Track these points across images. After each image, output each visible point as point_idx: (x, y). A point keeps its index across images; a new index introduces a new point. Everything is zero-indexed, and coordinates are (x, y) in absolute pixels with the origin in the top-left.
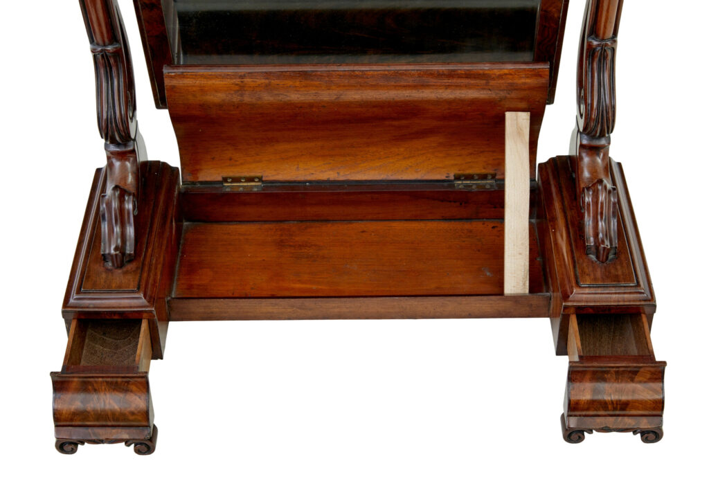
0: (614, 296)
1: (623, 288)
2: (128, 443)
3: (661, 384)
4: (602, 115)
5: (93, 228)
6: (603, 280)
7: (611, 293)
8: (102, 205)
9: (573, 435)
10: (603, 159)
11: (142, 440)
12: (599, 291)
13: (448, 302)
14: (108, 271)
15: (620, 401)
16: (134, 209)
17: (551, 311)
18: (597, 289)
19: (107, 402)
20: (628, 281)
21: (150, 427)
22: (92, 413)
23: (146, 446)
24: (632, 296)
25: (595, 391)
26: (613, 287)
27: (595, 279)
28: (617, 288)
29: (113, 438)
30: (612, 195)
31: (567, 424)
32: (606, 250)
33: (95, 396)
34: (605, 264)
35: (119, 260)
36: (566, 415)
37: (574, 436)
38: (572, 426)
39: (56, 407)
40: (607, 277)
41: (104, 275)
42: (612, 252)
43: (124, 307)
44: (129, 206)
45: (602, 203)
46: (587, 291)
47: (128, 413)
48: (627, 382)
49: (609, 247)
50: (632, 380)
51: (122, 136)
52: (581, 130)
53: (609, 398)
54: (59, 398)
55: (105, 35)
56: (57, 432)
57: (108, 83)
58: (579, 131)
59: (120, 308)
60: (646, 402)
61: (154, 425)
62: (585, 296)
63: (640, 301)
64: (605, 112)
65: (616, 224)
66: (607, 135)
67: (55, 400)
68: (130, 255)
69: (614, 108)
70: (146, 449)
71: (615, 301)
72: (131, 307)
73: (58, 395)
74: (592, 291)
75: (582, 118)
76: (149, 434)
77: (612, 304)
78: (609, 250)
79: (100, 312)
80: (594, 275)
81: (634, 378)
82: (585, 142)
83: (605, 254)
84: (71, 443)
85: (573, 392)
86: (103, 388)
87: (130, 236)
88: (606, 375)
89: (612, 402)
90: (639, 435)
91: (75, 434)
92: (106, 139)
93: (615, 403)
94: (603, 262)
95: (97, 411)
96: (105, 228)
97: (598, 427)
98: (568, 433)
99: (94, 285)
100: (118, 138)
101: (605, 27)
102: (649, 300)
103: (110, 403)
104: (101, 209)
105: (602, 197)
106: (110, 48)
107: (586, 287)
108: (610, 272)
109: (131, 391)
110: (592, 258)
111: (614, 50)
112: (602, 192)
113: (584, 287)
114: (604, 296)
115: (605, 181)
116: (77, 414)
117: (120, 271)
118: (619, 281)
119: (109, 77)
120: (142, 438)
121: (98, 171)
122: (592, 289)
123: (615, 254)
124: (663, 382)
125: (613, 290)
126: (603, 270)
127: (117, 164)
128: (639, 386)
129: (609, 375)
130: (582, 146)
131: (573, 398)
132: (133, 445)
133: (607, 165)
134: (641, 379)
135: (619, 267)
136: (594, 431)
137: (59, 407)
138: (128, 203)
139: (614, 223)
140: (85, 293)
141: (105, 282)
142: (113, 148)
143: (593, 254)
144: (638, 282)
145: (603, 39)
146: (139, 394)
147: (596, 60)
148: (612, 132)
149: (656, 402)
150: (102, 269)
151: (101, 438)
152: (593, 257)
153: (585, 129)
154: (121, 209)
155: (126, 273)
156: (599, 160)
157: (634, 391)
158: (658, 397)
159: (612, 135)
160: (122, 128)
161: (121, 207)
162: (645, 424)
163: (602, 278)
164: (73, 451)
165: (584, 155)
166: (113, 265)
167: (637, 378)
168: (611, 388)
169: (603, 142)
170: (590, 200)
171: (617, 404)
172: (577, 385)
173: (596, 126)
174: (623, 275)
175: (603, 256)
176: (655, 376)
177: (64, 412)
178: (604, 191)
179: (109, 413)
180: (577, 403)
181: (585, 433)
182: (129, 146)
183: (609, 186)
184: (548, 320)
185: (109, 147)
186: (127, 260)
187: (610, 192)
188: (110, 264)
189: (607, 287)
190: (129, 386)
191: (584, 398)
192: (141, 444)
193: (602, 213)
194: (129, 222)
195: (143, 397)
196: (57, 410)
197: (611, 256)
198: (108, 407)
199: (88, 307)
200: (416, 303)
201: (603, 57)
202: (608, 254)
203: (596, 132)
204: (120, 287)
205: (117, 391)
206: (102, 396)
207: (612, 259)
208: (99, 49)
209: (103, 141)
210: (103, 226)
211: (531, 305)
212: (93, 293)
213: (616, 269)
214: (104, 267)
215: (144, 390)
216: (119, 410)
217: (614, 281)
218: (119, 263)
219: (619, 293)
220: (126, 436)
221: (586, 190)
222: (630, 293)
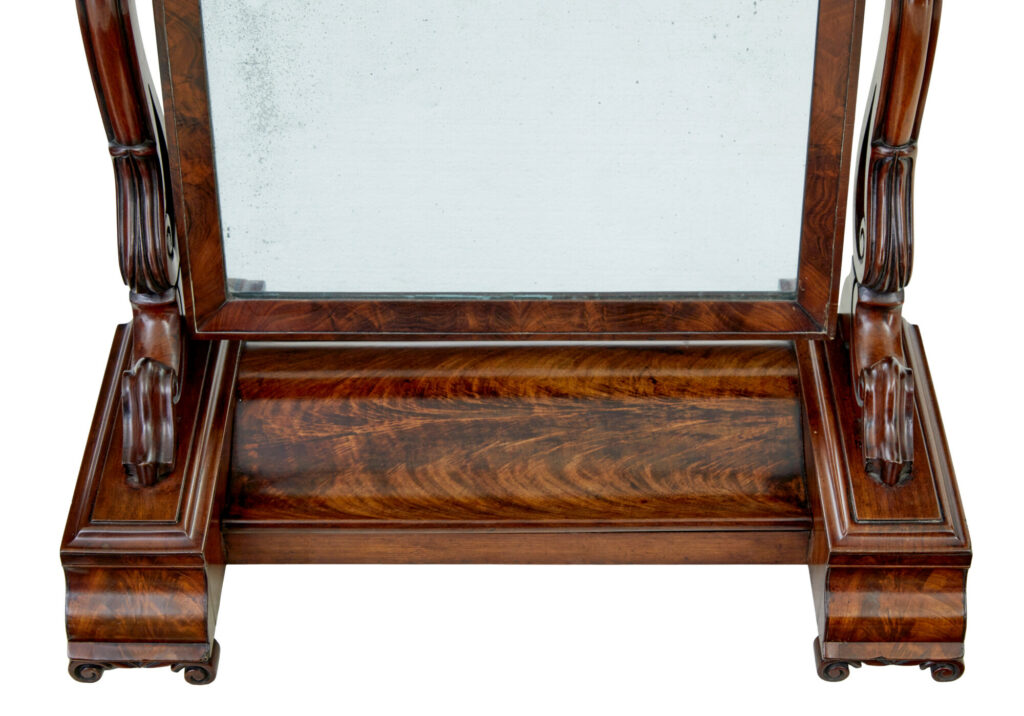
0: (908, 539)
1: (921, 527)
2: (175, 667)
3: (962, 595)
4: (893, 260)
5: (111, 421)
6: (891, 514)
7: (904, 535)
8: (125, 387)
9: (832, 669)
10: (893, 326)
11: (196, 662)
12: (886, 530)
13: (653, 541)
14: (133, 490)
15: (901, 619)
16: (174, 394)
17: (810, 556)
18: (881, 527)
19: (146, 605)
20: (929, 516)
21: (208, 643)
22: (124, 622)
23: (202, 671)
24: (935, 539)
25: (865, 605)
26: (907, 524)
27: (879, 512)
28: (912, 527)
29: (154, 658)
30: (905, 381)
31: (823, 653)
32: (896, 467)
33: (127, 597)
34: (894, 489)
35: (149, 473)
36: (821, 640)
37: (833, 671)
38: (830, 656)
39: (70, 613)
40: (898, 509)
41: (126, 498)
42: (905, 469)
43: (157, 549)
44: (166, 389)
45: (891, 395)
46: (867, 530)
47: (176, 623)
48: (911, 591)
49: (901, 462)
50: (920, 588)
51: (157, 282)
52: (860, 280)
53: (886, 616)
54: (75, 599)
55: (132, 130)
56: (71, 650)
57: (135, 201)
58: (856, 281)
59: (150, 549)
60: (940, 621)
61: (215, 641)
62: (863, 538)
63: (948, 546)
64: (897, 256)
65: (911, 426)
66: (899, 289)
67: (69, 602)
68: (166, 466)
69: (910, 249)
70: (202, 676)
71: (908, 547)
72: (166, 549)
73: (75, 594)
74: (875, 530)
75: (861, 263)
76: (208, 653)
77: (905, 551)
78: (900, 467)
79: (119, 555)
80: (878, 505)
81: (923, 585)
82: (865, 298)
83: (895, 473)
84: (92, 666)
85: (832, 606)
86: (140, 584)
87: (167, 436)
88: (881, 582)
89: (890, 621)
90: (929, 670)
91: (98, 652)
92: (132, 287)
93: (894, 622)
94: (891, 485)
95: (131, 618)
96: (128, 424)
97: (868, 658)
98: (825, 667)
99: (111, 513)
100: (149, 286)
101: (899, 127)
102: (962, 546)
103: (149, 607)
104: (123, 394)
105: (891, 385)
106: (138, 149)
107: (865, 524)
108: (901, 502)
109: (182, 591)
110: (874, 478)
111: (911, 162)
112: (892, 377)
113: (861, 524)
114: (892, 538)
115: (896, 360)
116: (101, 624)
117: (151, 491)
118: (915, 516)
119: (138, 194)
120: (197, 659)
121: (121, 328)
122: (874, 528)
123: (910, 472)
124: (964, 591)
125: (907, 530)
126: (892, 498)
127: (149, 323)
128: (929, 597)
129: (886, 581)
130: (860, 304)
131: (832, 615)
132: (183, 670)
133: (899, 334)
134: (933, 586)
135: (915, 493)
136: (863, 664)
137: (75, 612)
138: (165, 386)
139: (908, 427)
140: (96, 525)
141: (127, 508)
142: (143, 299)
143: (876, 473)
144: (944, 518)
145: (896, 145)
146: (193, 595)
147: (885, 176)
148: (906, 284)
149: (955, 621)
150: (122, 488)
151: (136, 659)
152: (876, 476)
153: (866, 281)
154: (154, 394)
155: (159, 494)
156: (887, 327)
157: (922, 605)
158: (956, 614)
159: (906, 289)
160: (156, 271)
161: (153, 391)
162: (938, 652)
163: (890, 510)
164: (94, 678)
165: (863, 318)
166: (140, 481)
167: (927, 585)
168: (888, 599)
169: (893, 298)
170: (873, 388)
171: (897, 623)
172: (838, 595)
173: (883, 277)
174: (922, 506)
175: (892, 475)
176: (953, 583)
177: (82, 620)
178: (894, 375)
179: (149, 621)
180: (839, 622)
181: (850, 667)
182: (168, 297)
183: (902, 368)
184: (805, 568)
185: (136, 299)
186: (163, 473)
187: (902, 376)
188: (136, 479)
189: (898, 524)
190: (179, 582)
191: (849, 615)
192: (196, 668)
193: (890, 411)
194: (165, 415)
195: (199, 598)
196: (71, 617)
197: (903, 476)
198: (146, 613)
199: (100, 548)
200: (605, 541)
201: (896, 169)
202: (899, 472)
203: (884, 285)
204: (150, 517)
205: (161, 590)
206: (138, 597)
207: (906, 480)
208: (123, 150)
209: (127, 288)
210: (125, 421)
211: (781, 546)
212: (109, 525)
213: (911, 497)
214: (126, 483)
215: (201, 589)
216: (163, 618)
217: (908, 516)
218: (150, 479)
219: (915, 535)
220: (173, 657)
221: (865, 373)
222: (932, 534)
